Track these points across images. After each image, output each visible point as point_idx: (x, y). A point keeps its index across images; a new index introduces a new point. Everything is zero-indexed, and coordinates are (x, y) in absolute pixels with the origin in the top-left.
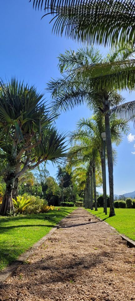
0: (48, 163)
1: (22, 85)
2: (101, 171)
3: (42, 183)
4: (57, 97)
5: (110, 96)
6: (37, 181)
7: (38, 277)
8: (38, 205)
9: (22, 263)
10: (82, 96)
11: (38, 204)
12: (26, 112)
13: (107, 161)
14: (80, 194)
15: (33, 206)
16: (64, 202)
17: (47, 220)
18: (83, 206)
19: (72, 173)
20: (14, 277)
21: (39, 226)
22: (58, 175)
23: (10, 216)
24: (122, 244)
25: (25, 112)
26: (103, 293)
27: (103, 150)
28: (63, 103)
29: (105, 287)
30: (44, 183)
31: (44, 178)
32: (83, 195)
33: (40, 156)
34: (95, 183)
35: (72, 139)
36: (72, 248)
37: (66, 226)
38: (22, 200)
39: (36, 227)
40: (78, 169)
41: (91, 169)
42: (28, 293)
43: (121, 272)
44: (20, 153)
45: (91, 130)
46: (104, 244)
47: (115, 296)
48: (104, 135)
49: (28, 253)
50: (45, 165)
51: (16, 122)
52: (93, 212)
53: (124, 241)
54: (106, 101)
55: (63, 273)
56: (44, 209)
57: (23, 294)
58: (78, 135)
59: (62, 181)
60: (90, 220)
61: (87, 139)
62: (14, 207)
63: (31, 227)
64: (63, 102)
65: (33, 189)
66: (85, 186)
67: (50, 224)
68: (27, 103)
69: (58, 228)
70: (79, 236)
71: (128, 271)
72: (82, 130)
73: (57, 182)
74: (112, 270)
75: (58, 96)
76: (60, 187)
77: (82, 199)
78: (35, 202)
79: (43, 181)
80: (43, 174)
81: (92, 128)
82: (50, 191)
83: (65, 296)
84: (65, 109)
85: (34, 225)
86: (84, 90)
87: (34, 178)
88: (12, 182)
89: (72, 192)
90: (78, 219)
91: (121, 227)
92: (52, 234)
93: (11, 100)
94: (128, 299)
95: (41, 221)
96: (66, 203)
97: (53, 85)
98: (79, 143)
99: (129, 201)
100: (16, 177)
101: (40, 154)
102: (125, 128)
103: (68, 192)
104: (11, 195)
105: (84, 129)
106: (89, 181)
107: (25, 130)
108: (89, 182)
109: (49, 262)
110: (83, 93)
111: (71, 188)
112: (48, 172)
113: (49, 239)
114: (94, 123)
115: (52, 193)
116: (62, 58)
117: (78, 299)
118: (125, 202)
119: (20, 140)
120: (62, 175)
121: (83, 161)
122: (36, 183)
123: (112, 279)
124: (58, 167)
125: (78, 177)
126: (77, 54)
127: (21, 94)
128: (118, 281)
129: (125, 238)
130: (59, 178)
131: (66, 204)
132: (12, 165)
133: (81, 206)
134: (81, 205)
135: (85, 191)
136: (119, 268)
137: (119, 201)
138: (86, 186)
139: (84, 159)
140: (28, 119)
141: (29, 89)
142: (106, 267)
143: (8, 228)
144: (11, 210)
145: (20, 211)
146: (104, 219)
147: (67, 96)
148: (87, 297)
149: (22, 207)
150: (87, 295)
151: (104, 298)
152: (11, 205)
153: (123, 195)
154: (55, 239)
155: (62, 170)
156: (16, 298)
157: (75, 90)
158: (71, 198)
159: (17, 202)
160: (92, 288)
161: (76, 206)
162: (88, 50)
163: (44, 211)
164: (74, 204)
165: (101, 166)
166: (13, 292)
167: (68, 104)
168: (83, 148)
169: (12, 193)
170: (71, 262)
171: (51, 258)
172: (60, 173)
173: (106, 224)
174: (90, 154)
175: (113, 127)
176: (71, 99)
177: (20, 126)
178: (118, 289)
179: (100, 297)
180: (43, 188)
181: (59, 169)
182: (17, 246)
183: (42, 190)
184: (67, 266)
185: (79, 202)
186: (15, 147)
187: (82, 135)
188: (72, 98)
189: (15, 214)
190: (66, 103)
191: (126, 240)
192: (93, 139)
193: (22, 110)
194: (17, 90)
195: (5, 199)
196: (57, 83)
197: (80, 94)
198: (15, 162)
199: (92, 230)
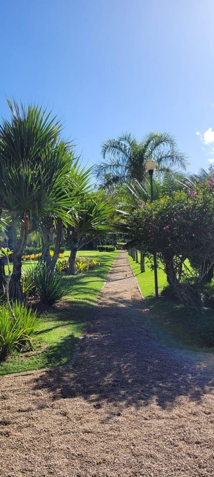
16: (102, 246)
37: (111, 280)
38: (81, 264)
52: (134, 265)
69: (107, 283)
95: (96, 278)
96: (104, 246)
104: (74, 262)
131: (104, 248)
144: (76, 271)
146: (137, 274)
149: (81, 269)
159: (78, 266)
161: (117, 249)
164: (114, 248)
173: (136, 279)
185: (121, 244)
189: (78, 273)
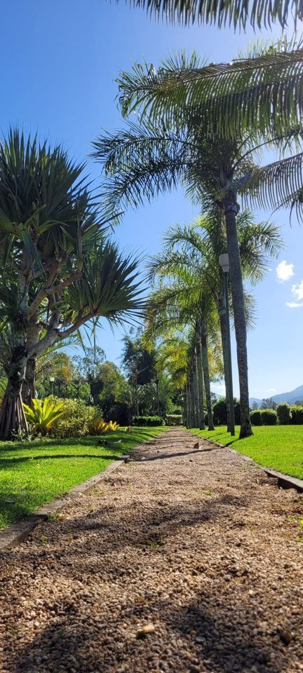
0: (101, 326)
1: (35, 143)
2: (221, 345)
3: (89, 376)
4: (117, 175)
5: (238, 169)
6: (79, 374)
7: (80, 540)
8: (82, 419)
9: (45, 518)
10: (172, 171)
11: (82, 417)
12: (45, 205)
13: (232, 321)
14: (176, 398)
15: (70, 422)
16: (140, 417)
17: (101, 446)
18: (182, 424)
19: (157, 352)
20: (27, 543)
21: (84, 456)
22: (124, 357)
23: (20, 440)
24: (267, 485)
25: (43, 204)
26: (222, 559)
27: (223, 294)
28: (129, 189)
29: (228, 550)
30: (95, 377)
31: (95, 365)
32: (182, 399)
33: (82, 307)
34: (206, 370)
35: (152, 271)
36: (156, 493)
37: (144, 458)
38: (46, 408)
39: (77, 459)
40: (170, 342)
41: (198, 340)
42: (56, 565)
43: (264, 527)
44: (36, 300)
45: (195, 251)
46: (228, 485)
47: (248, 564)
48: (224, 259)
49: (58, 502)
50: (93, 331)
51: (24, 230)
52: (206, 433)
53: (271, 479)
54: (228, 182)
55: (136, 533)
56: (95, 428)
57: (47, 566)
58: (166, 263)
59: (134, 371)
60: (197, 446)
61: (188, 271)
62: (28, 421)
63: (66, 459)
64: (130, 185)
65: (70, 389)
66: (184, 378)
67: (109, 453)
68: (47, 186)
69: (126, 461)
70: (172, 474)
71: (280, 526)
72: (174, 251)
73: (124, 373)
74: (245, 524)
75: (119, 171)
76: (129, 384)
77: (180, 408)
78: (76, 412)
79: (93, 372)
80: (91, 357)
81: (197, 246)
82: (107, 393)
83: (139, 566)
84: (135, 203)
85: (73, 456)
86: (178, 157)
87: (72, 366)
88: (21, 366)
89: (156, 395)
90: (169, 446)
91: (265, 456)
92: (113, 472)
93: (10, 178)
94: (277, 568)
95: (88, 448)
96: (144, 417)
97: (106, 145)
98: (170, 282)
99: (283, 410)
100: (29, 356)
101: (81, 302)
102: (272, 243)
103: (149, 394)
104: (19, 396)
105: (181, 248)
106: (194, 366)
107: (47, 249)
108: (195, 370)
109: (107, 517)
110: (176, 165)
111: (154, 385)
112: (103, 352)
113: (106, 481)
114: (202, 235)
115: (113, 397)
116: (125, 82)
117: (167, 570)
118: (275, 412)
119: (35, 271)
120: (135, 358)
121: (180, 323)
122: (76, 377)
123: (242, 538)
124: (125, 339)
125: (169, 360)
126: (160, 72)
127: (33, 165)
128: (257, 540)
129: (273, 473)
130: (127, 364)
131: (144, 420)
132: (18, 327)
133: (178, 424)
134: (177, 422)
135: (185, 392)
136: (259, 520)
137: (262, 411)
138: (187, 380)
139: (181, 317)
140: (51, 223)
141: (52, 152)
142: (230, 520)
143: (15, 461)
144: (22, 429)
145: (42, 430)
146: (227, 443)
147: (139, 171)
148: (187, 567)
149: (45, 423)
150: (188, 563)
151: (225, 567)
152: (20, 417)
153: (271, 398)
154: (120, 480)
155: (135, 346)
156: (32, 573)
157: (156, 158)
158: (156, 408)
159: (34, 411)
160: (199, 553)
161: (167, 425)
162: (184, 63)
163: (94, 431)
164: (162, 421)
165: (219, 334)
166: (25, 564)
167: (142, 190)
168: (178, 293)
169: (21, 390)
170: (154, 516)
171: (110, 509)
172: (130, 352)
173: (233, 451)
174: (194, 306)
175: (245, 242)
176: (148, 178)
177: (33, 239)
178: (255, 552)
179: (215, 566)
180: (92, 388)
181: (127, 344)
182: (34, 489)
183: (89, 393)
184: (145, 522)
185: (173, 416)
186: (25, 288)
187: (175, 262)
188: (150, 177)
189: (30, 437)
190: (137, 189)
191: (275, 477)
192: (200, 270)
193: (36, 202)
194: (22, 155)
195: (8, 404)
196: (114, 140)
197: (168, 166)
198: (26, 321)
199: (201, 462)
